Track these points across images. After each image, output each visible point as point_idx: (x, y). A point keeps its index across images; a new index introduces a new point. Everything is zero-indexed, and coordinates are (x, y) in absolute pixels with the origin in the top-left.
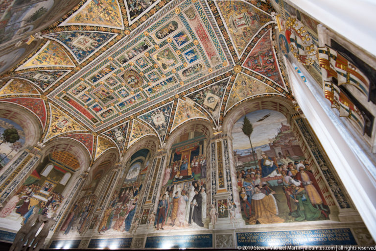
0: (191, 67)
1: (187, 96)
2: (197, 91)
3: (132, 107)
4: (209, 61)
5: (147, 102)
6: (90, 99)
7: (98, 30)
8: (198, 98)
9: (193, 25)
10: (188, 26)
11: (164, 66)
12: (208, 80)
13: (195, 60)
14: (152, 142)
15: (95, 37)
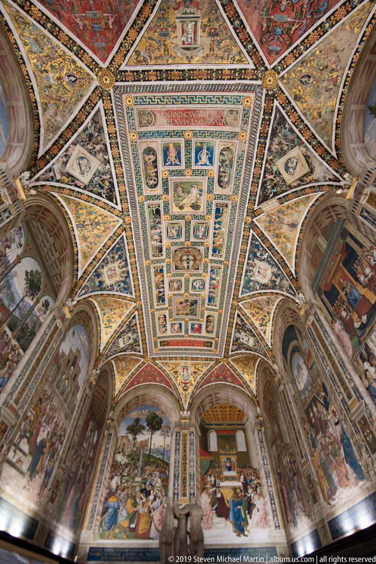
0: (220, 167)
1: (258, 205)
2: (260, 181)
3: (223, 291)
4: (227, 129)
5: (228, 267)
6: (180, 324)
7: (108, 249)
8: (273, 188)
9: (162, 125)
10: (160, 134)
11: (195, 206)
12: (256, 150)
13: (212, 154)
14: (288, 310)
15: (113, 258)
